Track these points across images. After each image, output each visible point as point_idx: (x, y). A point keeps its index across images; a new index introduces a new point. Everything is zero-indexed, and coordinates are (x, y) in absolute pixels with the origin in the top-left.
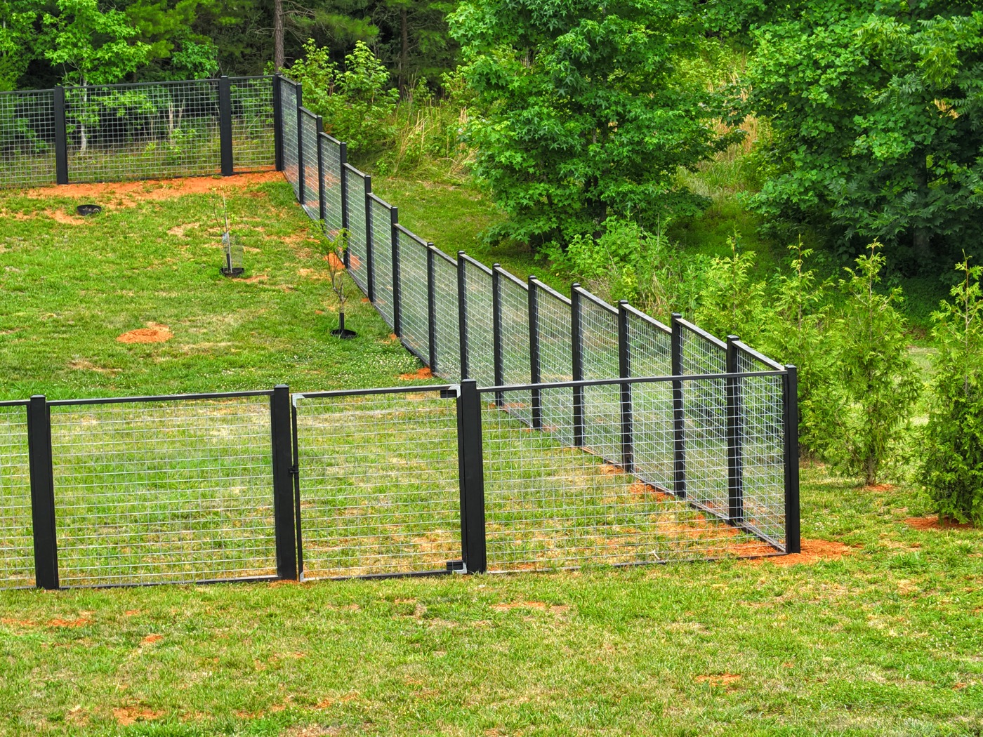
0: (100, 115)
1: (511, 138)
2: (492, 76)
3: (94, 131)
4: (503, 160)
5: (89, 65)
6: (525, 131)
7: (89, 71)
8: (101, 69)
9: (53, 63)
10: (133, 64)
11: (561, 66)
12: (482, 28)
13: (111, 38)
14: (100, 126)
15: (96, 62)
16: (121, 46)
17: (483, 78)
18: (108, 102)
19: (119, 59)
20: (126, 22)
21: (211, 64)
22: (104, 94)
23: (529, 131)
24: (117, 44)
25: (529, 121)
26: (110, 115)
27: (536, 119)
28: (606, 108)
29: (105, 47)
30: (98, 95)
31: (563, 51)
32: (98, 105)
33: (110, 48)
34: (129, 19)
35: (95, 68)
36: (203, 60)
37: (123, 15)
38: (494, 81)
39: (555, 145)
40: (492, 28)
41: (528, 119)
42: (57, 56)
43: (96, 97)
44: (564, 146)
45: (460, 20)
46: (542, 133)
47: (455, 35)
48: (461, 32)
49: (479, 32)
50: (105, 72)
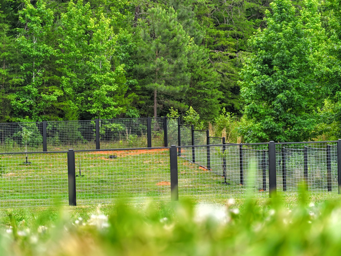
0: (105, 131)
1: (262, 128)
2: (255, 109)
3: (103, 136)
4: (260, 135)
5: (102, 114)
6: (266, 126)
7: (102, 116)
8: (106, 116)
9: (91, 113)
10: (115, 114)
11: (278, 104)
12: (251, 93)
13: (110, 106)
14: (105, 134)
15: (104, 113)
16: (112, 108)
17: (252, 110)
18: (108, 126)
19: (111, 112)
20: (113, 101)
21: (137, 116)
22: (106, 124)
23: (267, 126)
24: (111, 108)
25: (267, 123)
26: (108, 131)
27: (269, 122)
28: (290, 119)
29: (107, 108)
30: (105, 124)
31: (279, 100)
32: (105, 127)
33: (109, 109)
34: (114, 100)
35: (104, 116)
36: (135, 115)
37: (112, 98)
38: (255, 110)
39: (275, 130)
40: (254, 94)
41: (267, 122)
42: (93, 111)
43: (104, 125)
44: (278, 131)
45: (245, 91)
46: (271, 126)
47: (243, 96)
48: (245, 95)
49: (251, 95)
50: (107, 117)
